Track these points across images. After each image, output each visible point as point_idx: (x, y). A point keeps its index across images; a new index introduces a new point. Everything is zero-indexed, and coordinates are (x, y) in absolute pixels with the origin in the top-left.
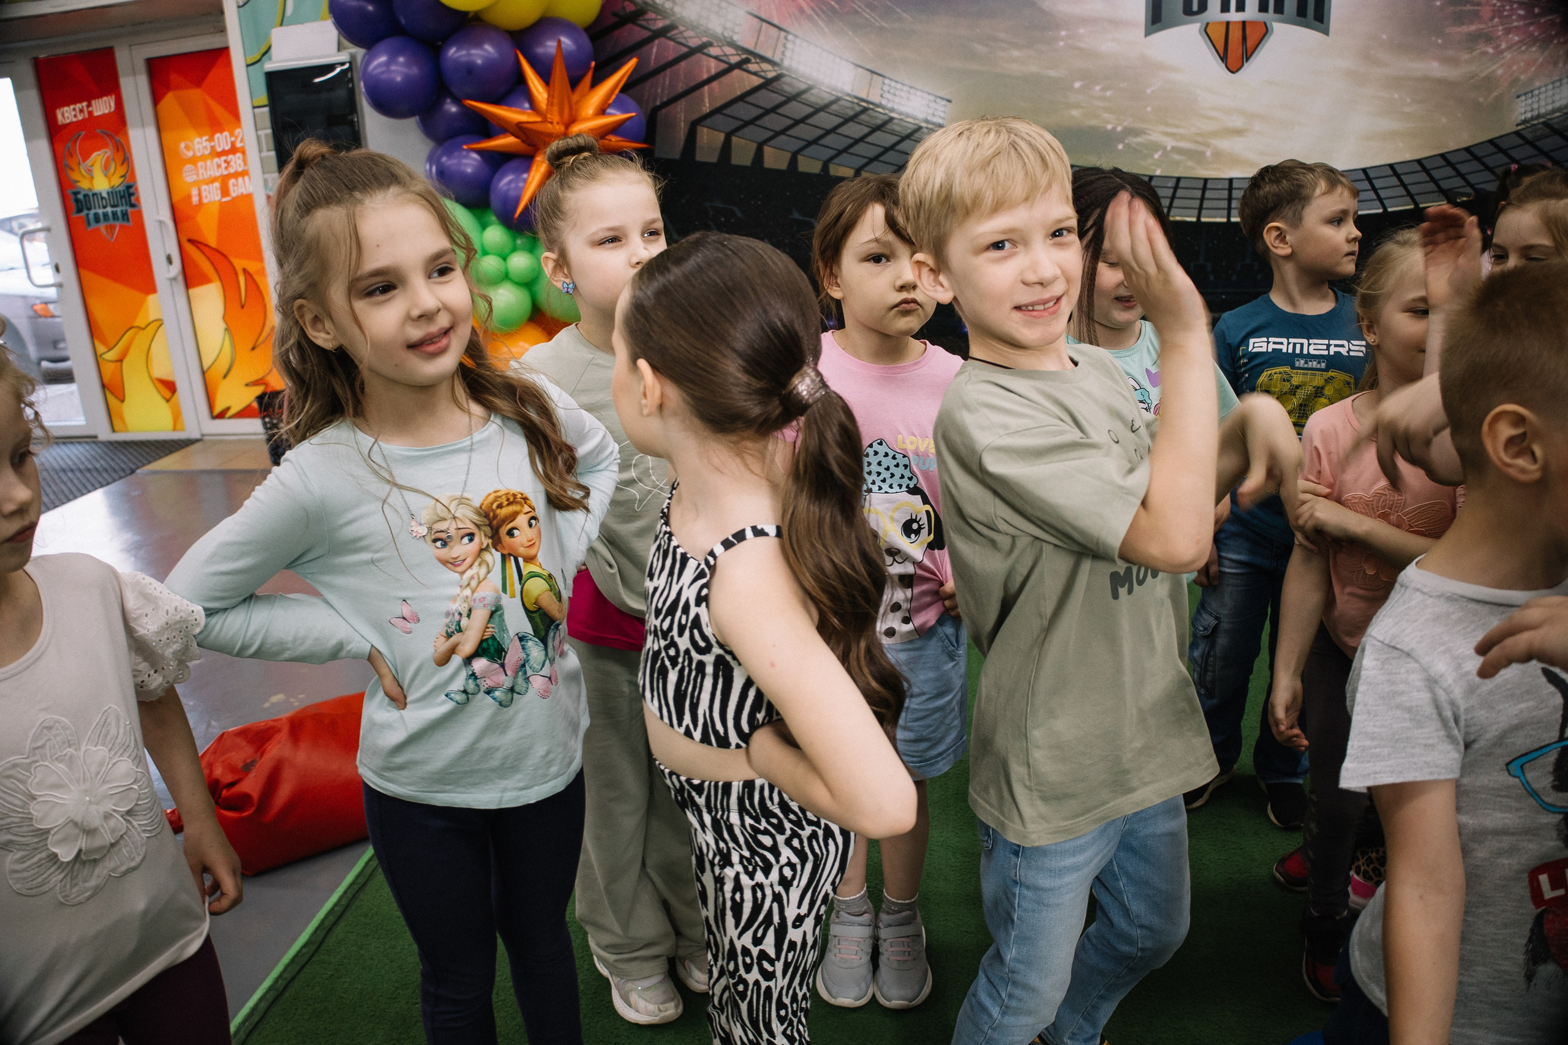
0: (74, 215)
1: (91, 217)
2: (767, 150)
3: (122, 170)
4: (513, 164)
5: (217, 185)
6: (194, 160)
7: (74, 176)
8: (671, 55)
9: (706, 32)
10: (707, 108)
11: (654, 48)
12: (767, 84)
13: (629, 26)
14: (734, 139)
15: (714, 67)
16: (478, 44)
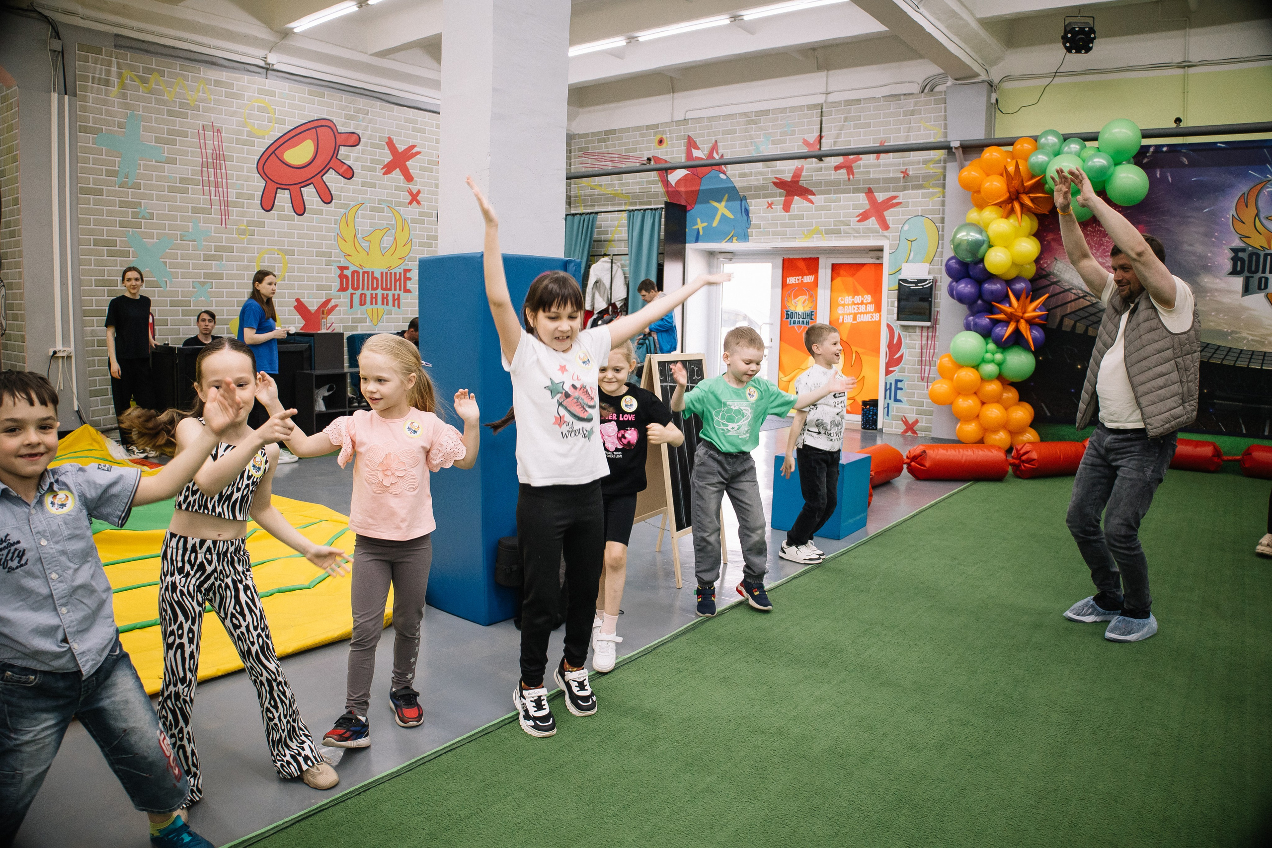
0: (784, 319)
1: (792, 322)
2: (1090, 329)
3: (810, 305)
4: (1002, 324)
5: (852, 316)
6: (844, 305)
7: (789, 304)
8: (1057, 291)
9: (1072, 284)
10: (1069, 311)
11: (1052, 288)
12: (1093, 305)
13: (1043, 280)
14: (1078, 324)
15: (1073, 297)
16: (996, 284)
